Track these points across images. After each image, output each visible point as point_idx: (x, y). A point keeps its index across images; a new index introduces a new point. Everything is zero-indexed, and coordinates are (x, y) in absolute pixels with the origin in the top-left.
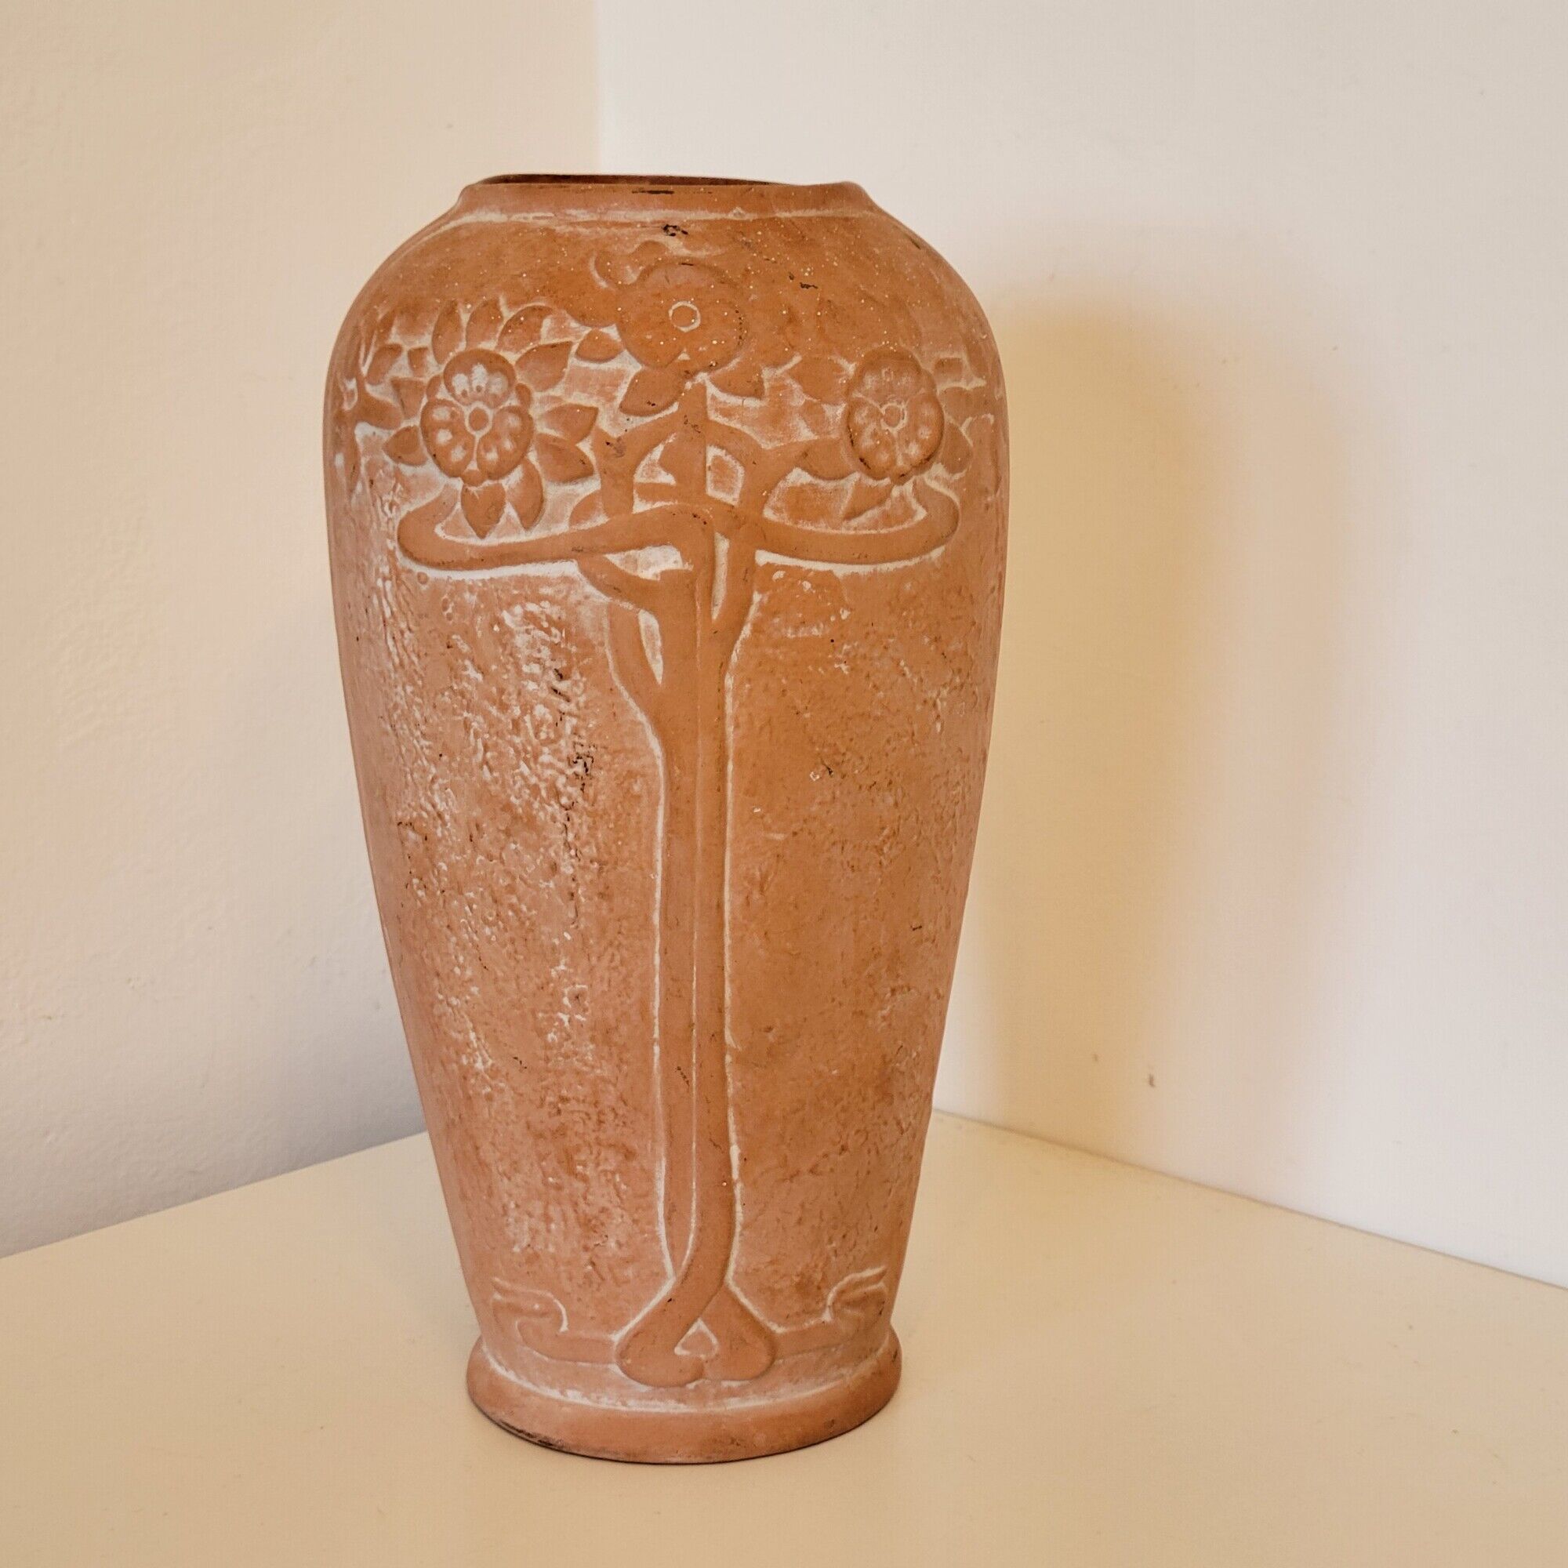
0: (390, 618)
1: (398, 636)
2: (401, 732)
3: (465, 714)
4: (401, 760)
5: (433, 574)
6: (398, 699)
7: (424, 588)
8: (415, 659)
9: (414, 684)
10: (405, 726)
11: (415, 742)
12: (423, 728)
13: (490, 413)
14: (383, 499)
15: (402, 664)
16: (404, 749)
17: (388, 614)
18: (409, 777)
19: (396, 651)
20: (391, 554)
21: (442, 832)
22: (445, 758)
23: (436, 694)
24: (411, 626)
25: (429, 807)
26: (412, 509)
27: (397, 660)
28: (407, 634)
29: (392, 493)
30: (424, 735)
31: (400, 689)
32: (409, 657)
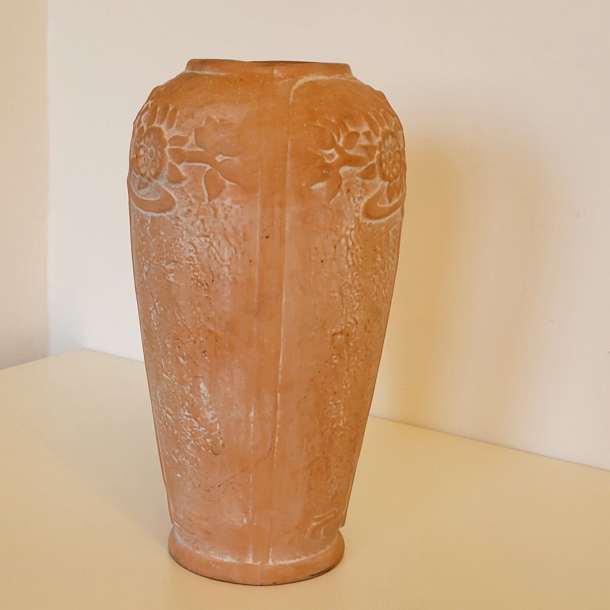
0: (351, 246)
1: (355, 252)
2: (345, 294)
3: (374, 276)
4: (341, 306)
5: (374, 222)
6: (347, 280)
7: (369, 229)
8: (360, 260)
9: (358, 270)
10: (348, 291)
11: (352, 295)
12: (358, 288)
13: (392, 154)
14: (355, 196)
15: (354, 264)
16: (344, 301)
17: (350, 244)
18: (344, 312)
19: (351, 259)
20: (358, 218)
21: (355, 330)
22: (364, 297)
23: (366, 272)
24: (362, 247)
25: (352, 321)
26: (369, 197)
27: (351, 263)
28: (359, 250)
29: (359, 193)
30: (358, 291)
31: (350, 276)
32: (358, 260)
